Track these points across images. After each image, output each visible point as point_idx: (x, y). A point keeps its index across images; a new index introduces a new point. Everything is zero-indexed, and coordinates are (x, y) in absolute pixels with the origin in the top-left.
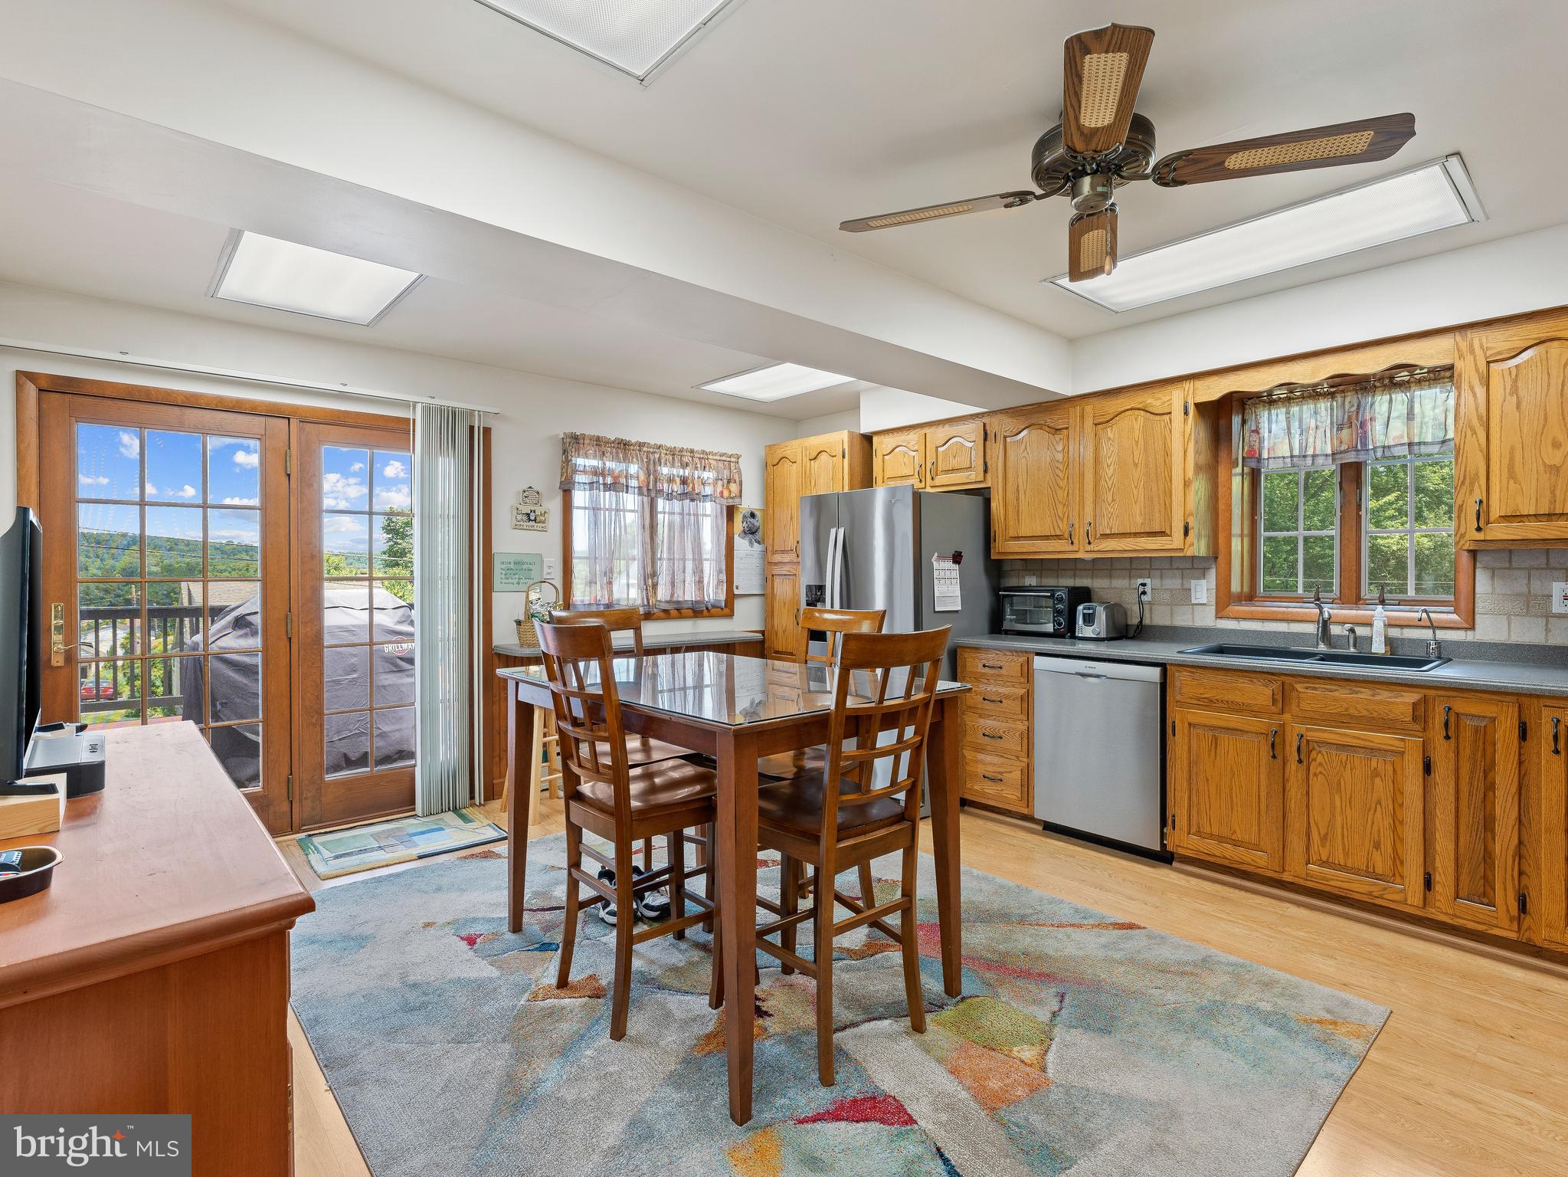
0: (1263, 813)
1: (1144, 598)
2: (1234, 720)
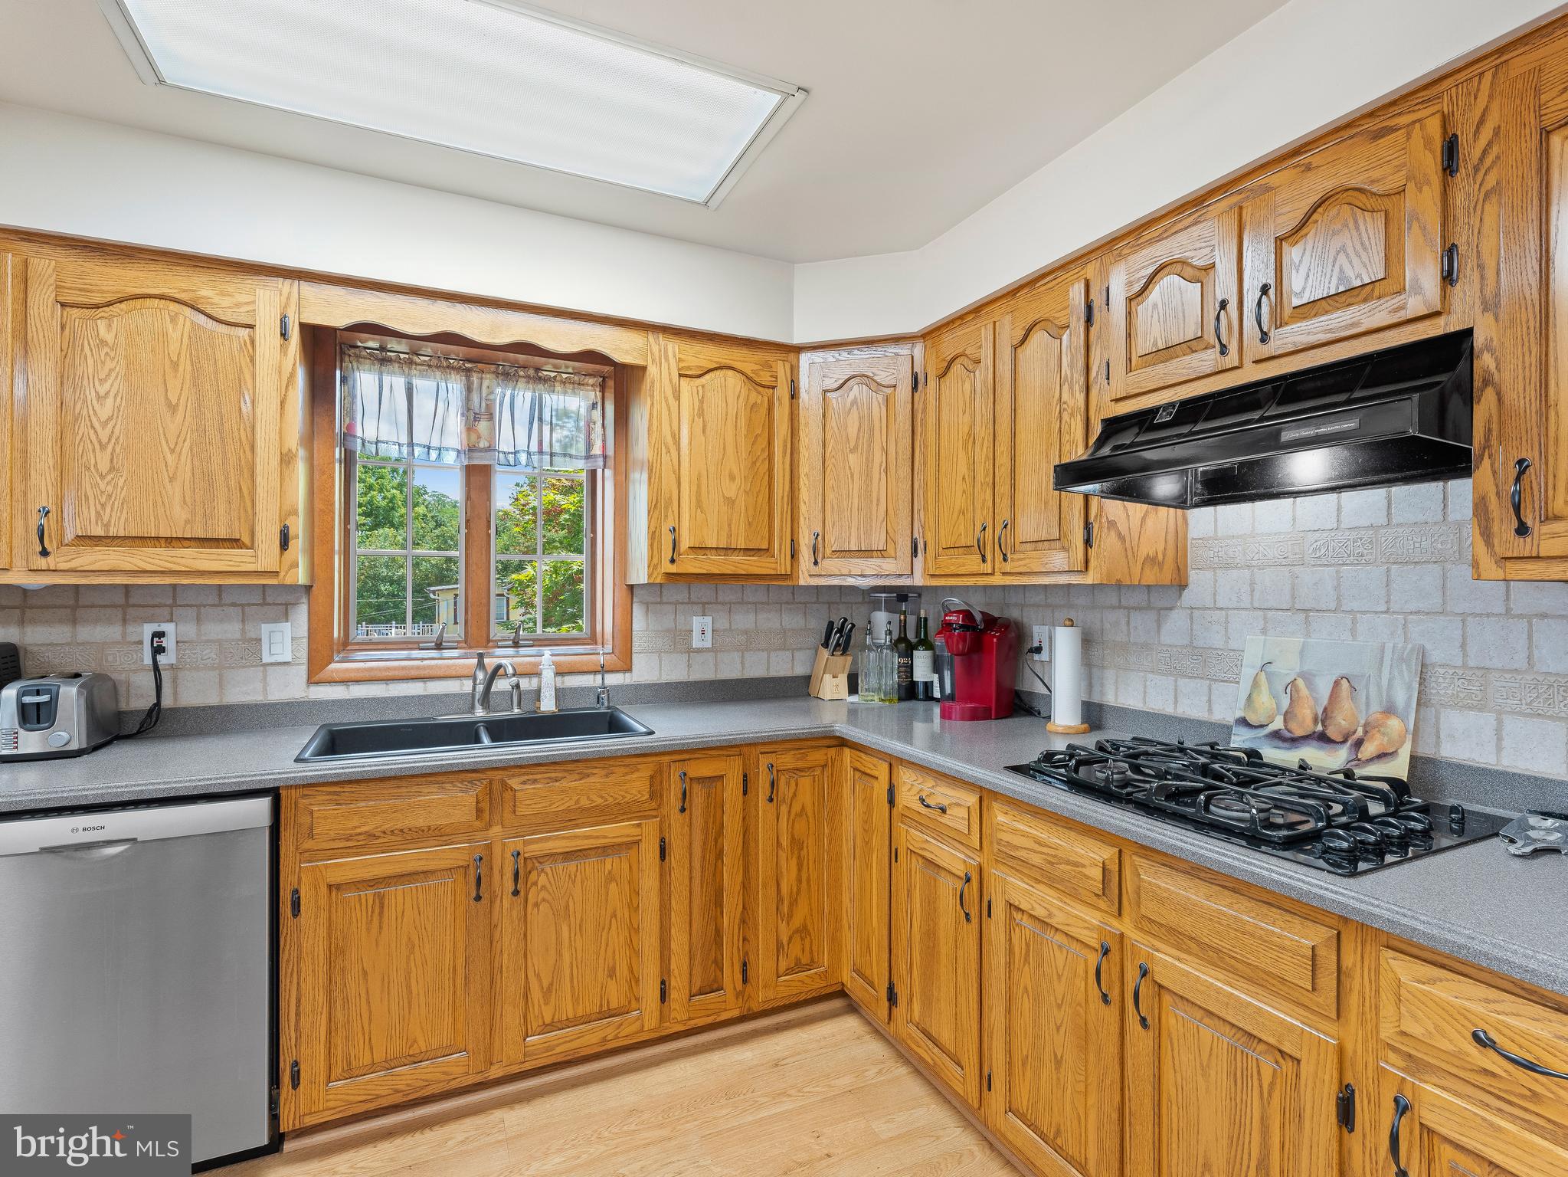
0: (460, 992)
1: (162, 659)
2: (412, 857)
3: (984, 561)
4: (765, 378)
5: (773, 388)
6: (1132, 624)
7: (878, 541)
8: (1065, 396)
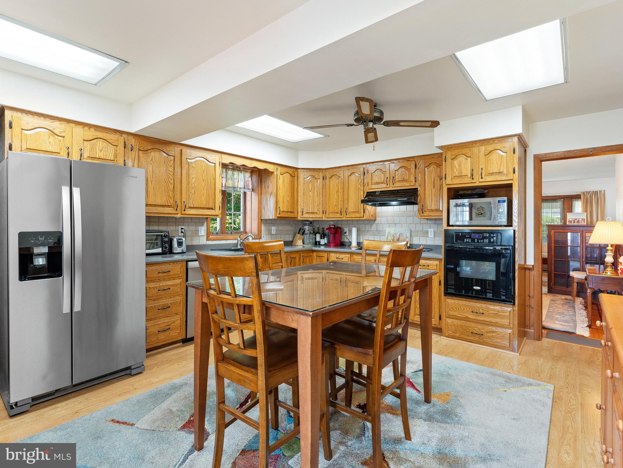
3: (341, 215)
4: (293, 175)
5: (295, 177)
6: (366, 227)
7: (316, 211)
8: (359, 187)
